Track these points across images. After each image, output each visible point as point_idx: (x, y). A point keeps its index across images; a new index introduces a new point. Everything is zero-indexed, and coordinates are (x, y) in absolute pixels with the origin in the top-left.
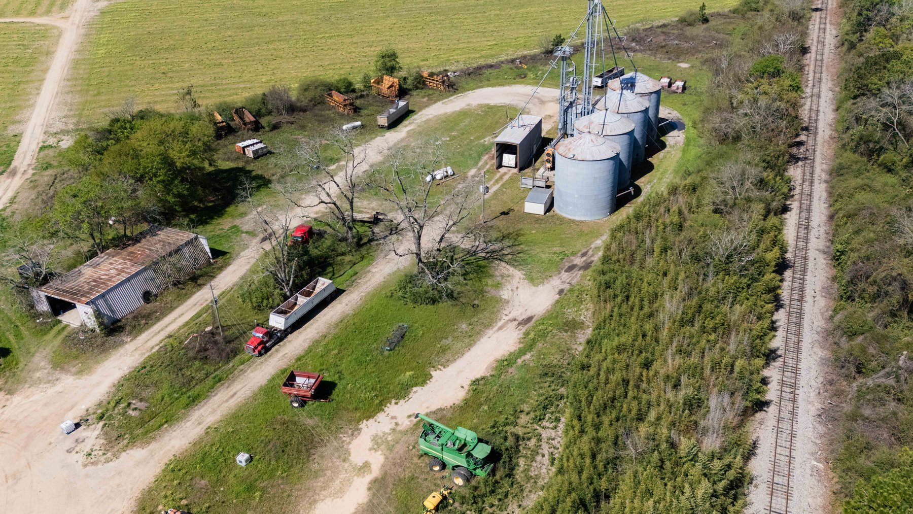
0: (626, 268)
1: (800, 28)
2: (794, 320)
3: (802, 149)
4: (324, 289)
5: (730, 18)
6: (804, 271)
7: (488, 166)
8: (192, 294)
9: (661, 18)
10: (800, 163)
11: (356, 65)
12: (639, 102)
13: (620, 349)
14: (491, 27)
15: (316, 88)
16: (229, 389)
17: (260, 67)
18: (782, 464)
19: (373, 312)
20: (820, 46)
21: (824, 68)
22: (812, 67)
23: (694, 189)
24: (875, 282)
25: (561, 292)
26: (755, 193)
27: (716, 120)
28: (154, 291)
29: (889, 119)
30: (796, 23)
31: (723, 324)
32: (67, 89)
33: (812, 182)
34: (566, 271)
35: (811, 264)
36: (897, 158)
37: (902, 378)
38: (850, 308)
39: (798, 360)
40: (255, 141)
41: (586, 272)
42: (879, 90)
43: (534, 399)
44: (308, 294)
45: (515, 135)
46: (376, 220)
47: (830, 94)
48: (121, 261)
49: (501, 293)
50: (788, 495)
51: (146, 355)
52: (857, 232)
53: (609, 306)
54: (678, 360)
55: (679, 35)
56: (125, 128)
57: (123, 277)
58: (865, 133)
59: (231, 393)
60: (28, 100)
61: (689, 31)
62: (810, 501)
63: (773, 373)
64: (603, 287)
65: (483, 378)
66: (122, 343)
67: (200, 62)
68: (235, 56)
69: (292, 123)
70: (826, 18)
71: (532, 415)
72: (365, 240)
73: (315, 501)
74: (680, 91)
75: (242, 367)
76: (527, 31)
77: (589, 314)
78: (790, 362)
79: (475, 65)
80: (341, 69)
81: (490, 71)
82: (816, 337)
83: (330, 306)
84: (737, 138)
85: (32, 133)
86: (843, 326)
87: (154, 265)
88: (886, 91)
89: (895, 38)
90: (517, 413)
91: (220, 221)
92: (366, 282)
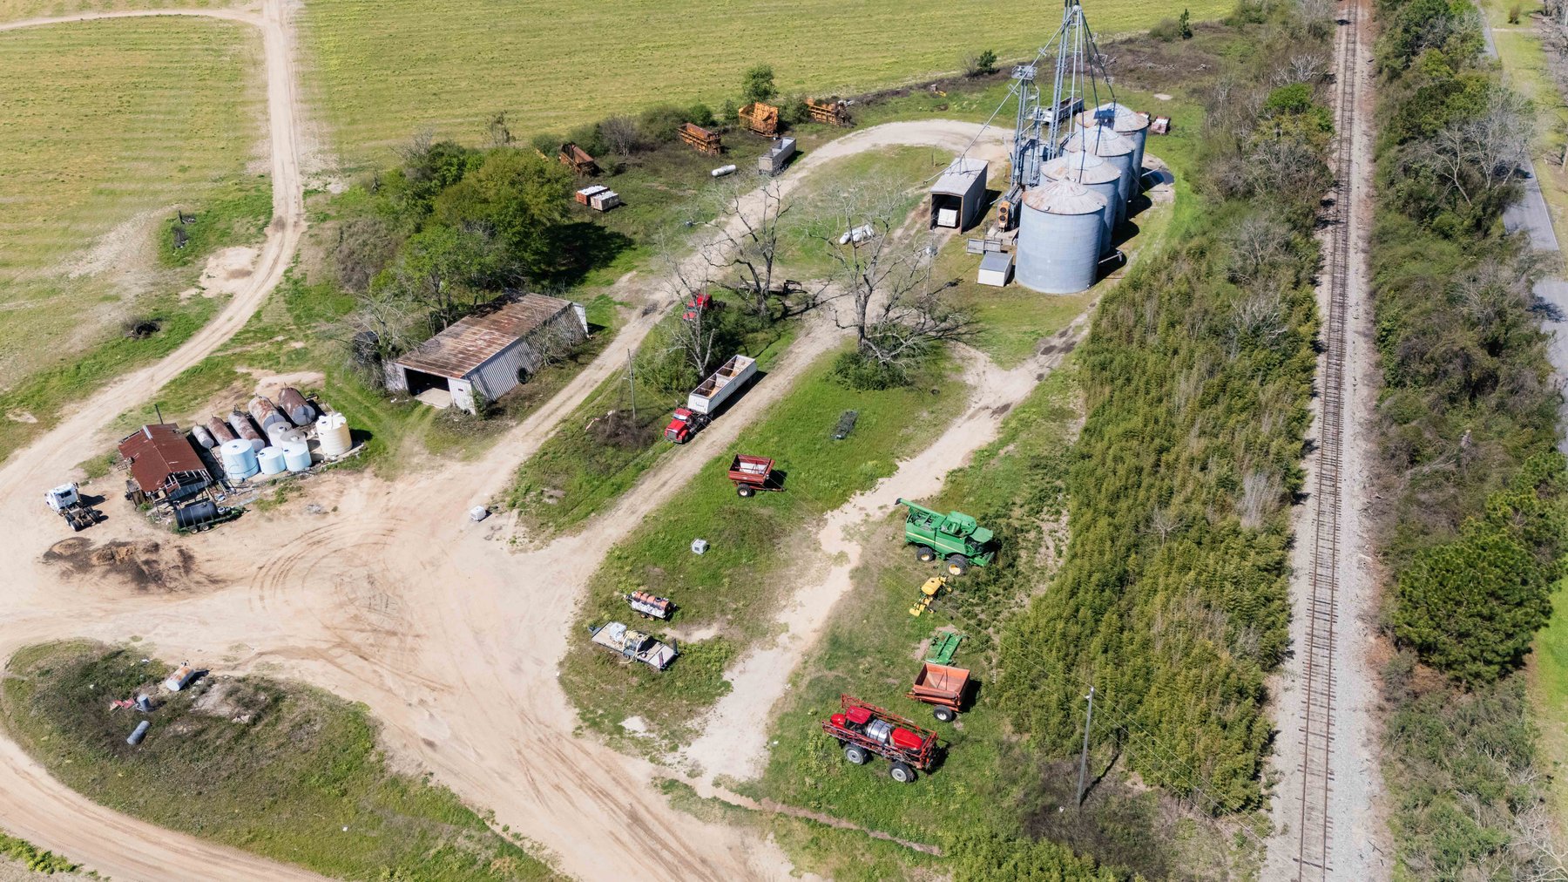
0: (1123, 347)
1: (1323, 48)
2: (1332, 410)
3: (1331, 210)
4: (747, 369)
5: (1221, 31)
6: (1341, 355)
7: (918, 226)
8: (576, 374)
9: (1124, 29)
10: (1330, 228)
11: (705, 88)
12: (1122, 143)
13: (1129, 435)
14: (884, 37)
15: (666, 118)
16: (657, 478)
17: (569, 89)
18: (1325, 556)
19: (809, 398)
20: (1348, 73)
21: (1356, 104)
22: (1339, 103)
23: (1202, 253)
24: (1432, 359)
25: (1040, 377)
26: (1281, 258)
27: (1222, 168)
28: (530, 370)
29: (1448, 169)
30: (1319, 41)
31: (1254, 403)
32: (308, 115)
33: (1346, 251)
34: (1043, 353)
35: (1349, 349)
36: (1456, 221)
37: (1464, 462)
38: (1399, 393)
39: (1338, 452)
40: (601, 188)
41: (1069, 355)
42: (1435, 132)
43: (1025, 492)
44: (728, 373)
45: (956, 183)
46: (785, 292)
47: (1365, 140)
48: (485, 331)
49: (965, 378)
50: (1333, 586)
51: (543, 441)
52: (1407, 308)
53: (1107, 390)
54: (1204, 442)
55: (1154, 54)
56: (451, 165)
57: (497, 349)
58: (1415, 188)
59: (661, 482)
60: (257, 129)
61: (1167, 49)
62: (1358, 592)
63: (1310, 466)
64: (1097, 369)
65: (961, 470)
66: (508, 428)
67: (480, 79)
68: (528, 71)
69: (640, 166)
70: (1355, 35)
71: (1027, 508)
72: (777, 315)
73: (793, 589)
74: (1163, 131)
75: (664, 455)
76: (936, 45)
77: (1080, 401)
78: (1329, 455)
79: (874, 91)
80: (685, 93)
81: (896, 99)
82: (1358, 429)
83: (753, 390)
84: (1250, 193)
85: (284, 173)
86: (1392, 412)
87: (528, 337)
88: (1444, 132)
89: (1455, 64)
90: (1008, 506)
91: (582, 288)
92: (791, 364)
